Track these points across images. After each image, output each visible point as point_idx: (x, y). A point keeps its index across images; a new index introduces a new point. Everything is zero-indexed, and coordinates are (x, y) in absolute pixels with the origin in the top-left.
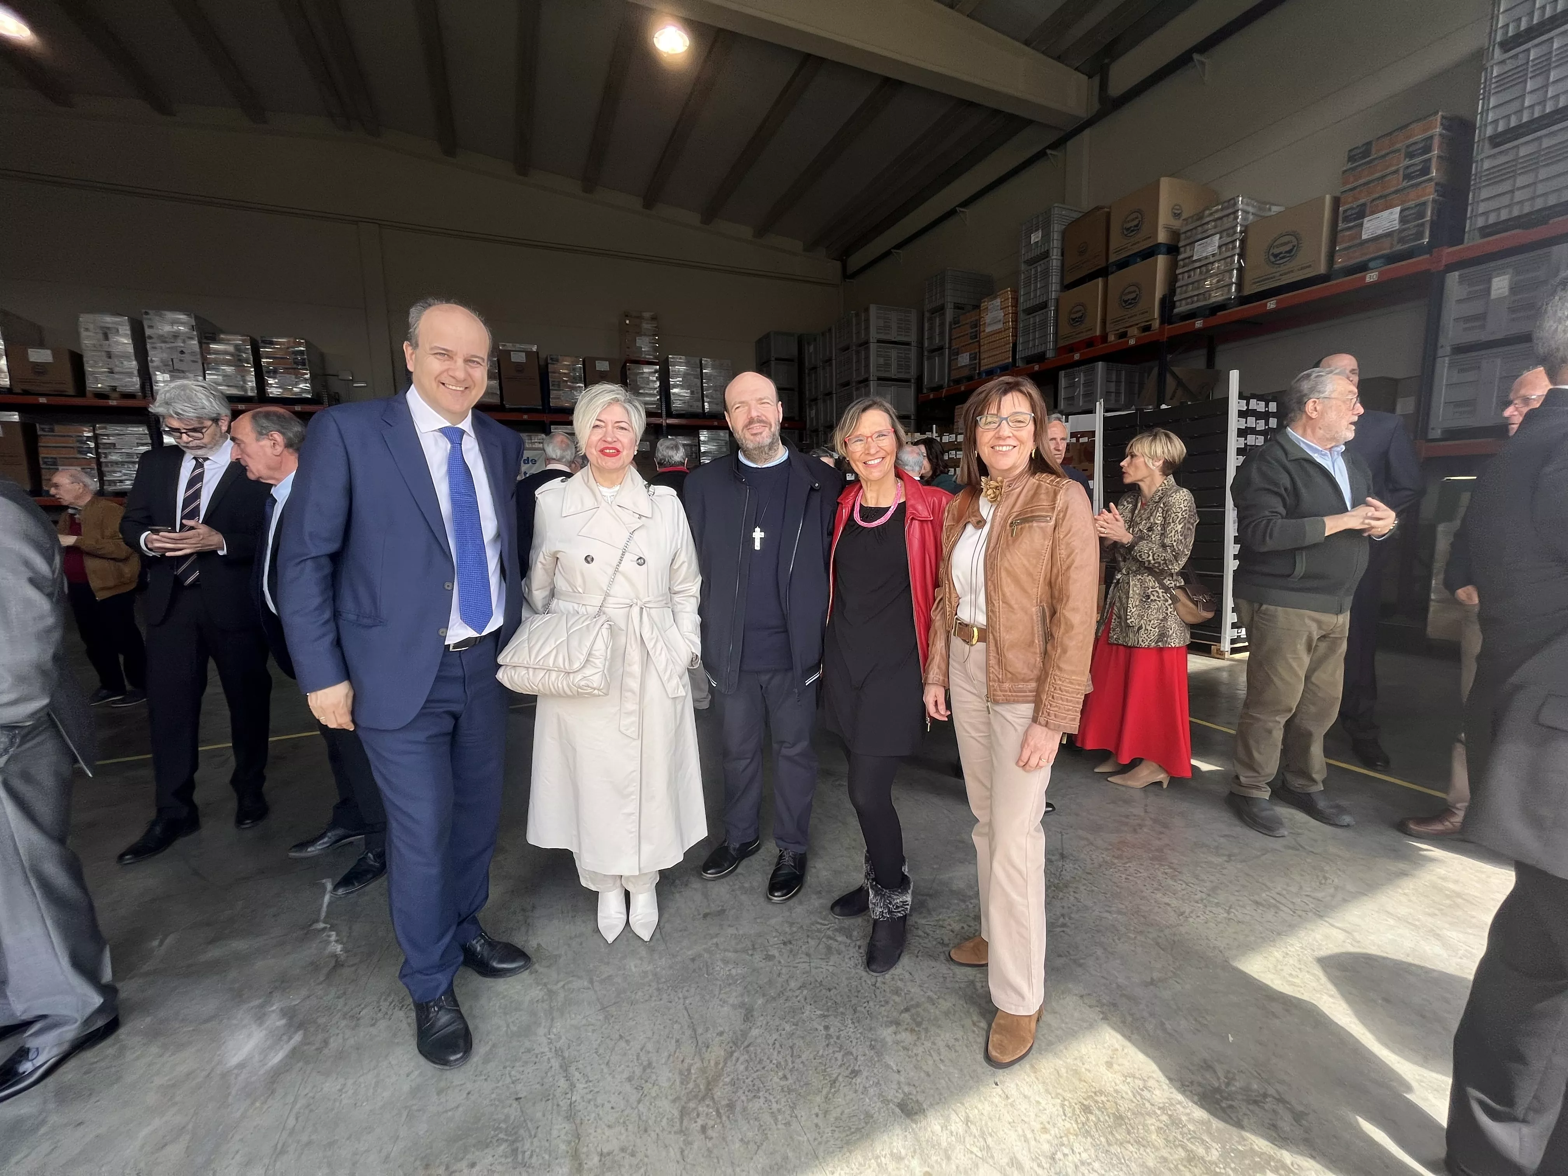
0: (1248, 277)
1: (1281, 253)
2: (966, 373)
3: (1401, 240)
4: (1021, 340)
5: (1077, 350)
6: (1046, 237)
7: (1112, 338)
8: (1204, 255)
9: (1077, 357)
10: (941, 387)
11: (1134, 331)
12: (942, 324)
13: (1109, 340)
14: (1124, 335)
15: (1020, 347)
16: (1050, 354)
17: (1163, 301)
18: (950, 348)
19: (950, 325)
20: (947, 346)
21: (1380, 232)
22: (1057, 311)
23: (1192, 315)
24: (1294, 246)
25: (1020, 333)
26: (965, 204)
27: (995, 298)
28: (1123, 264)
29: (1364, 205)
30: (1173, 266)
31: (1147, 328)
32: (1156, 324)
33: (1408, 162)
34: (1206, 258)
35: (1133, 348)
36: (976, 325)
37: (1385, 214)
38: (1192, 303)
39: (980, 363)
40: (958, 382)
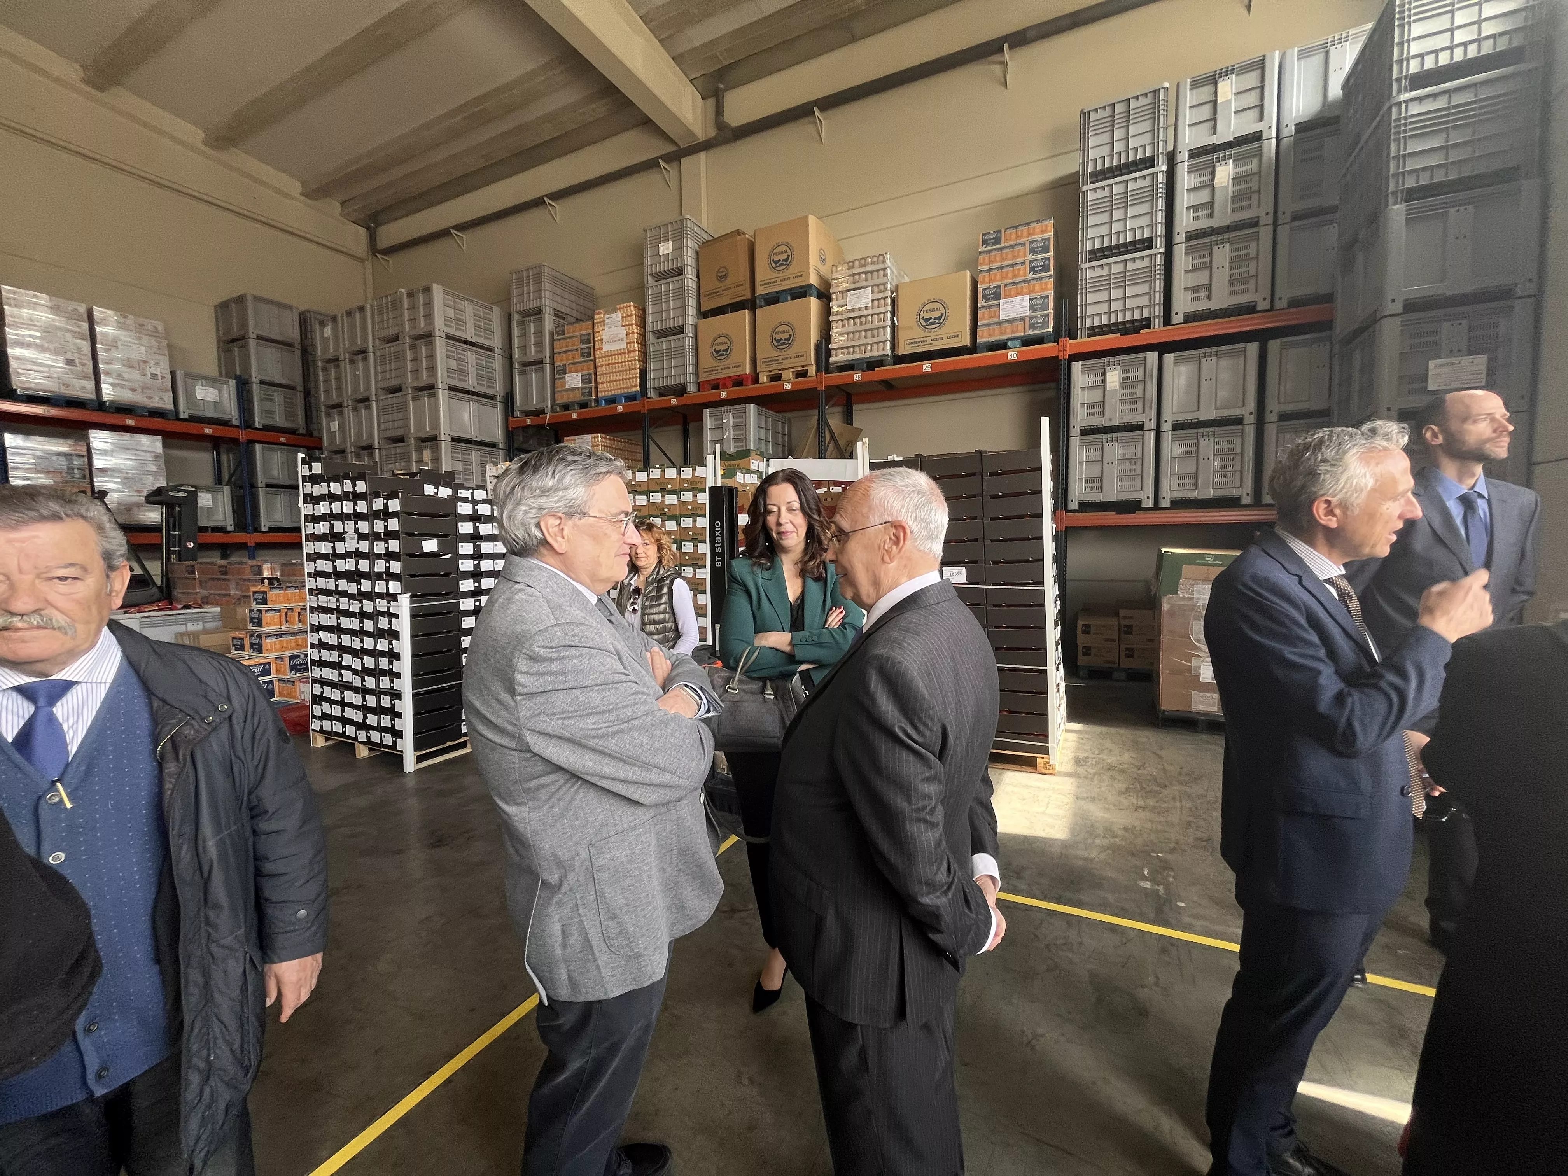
0: (902, 337)
1: (931, 318)
2: (579, 397)
3: (1032, 326)
4: (651, 366)
5: (725, 387)
6: (679, 249)
7: (763, 378)
8: (858, 306)
9: (724, 395)
10: (543, 411)
11: (788, 375)
12: (539, 333)
13: (761, 380)
14: (777, 378)
15: (651, 375)
16: (691, 388)
17: (818, 347)
18: (552, 364)
19: (552, 334)
20: (548, 360)
21: (1014, 315)
22: (696, 337)
23: (849, 367)
24: (942, 314)
25: (651, 357)
26: (558, 196)
27: (615, 311)
28: (773, 299)
29: (999, 287)
30: (827, 311)
31: (803, 374)
32: (812, 370)
33: (1030, 257)
34: (860, 309)
35: (788, 392)
36: (589, 339)
37: (1018, 299)
38: (848, 353)
39: (596, 388)
40: (566, 407)
